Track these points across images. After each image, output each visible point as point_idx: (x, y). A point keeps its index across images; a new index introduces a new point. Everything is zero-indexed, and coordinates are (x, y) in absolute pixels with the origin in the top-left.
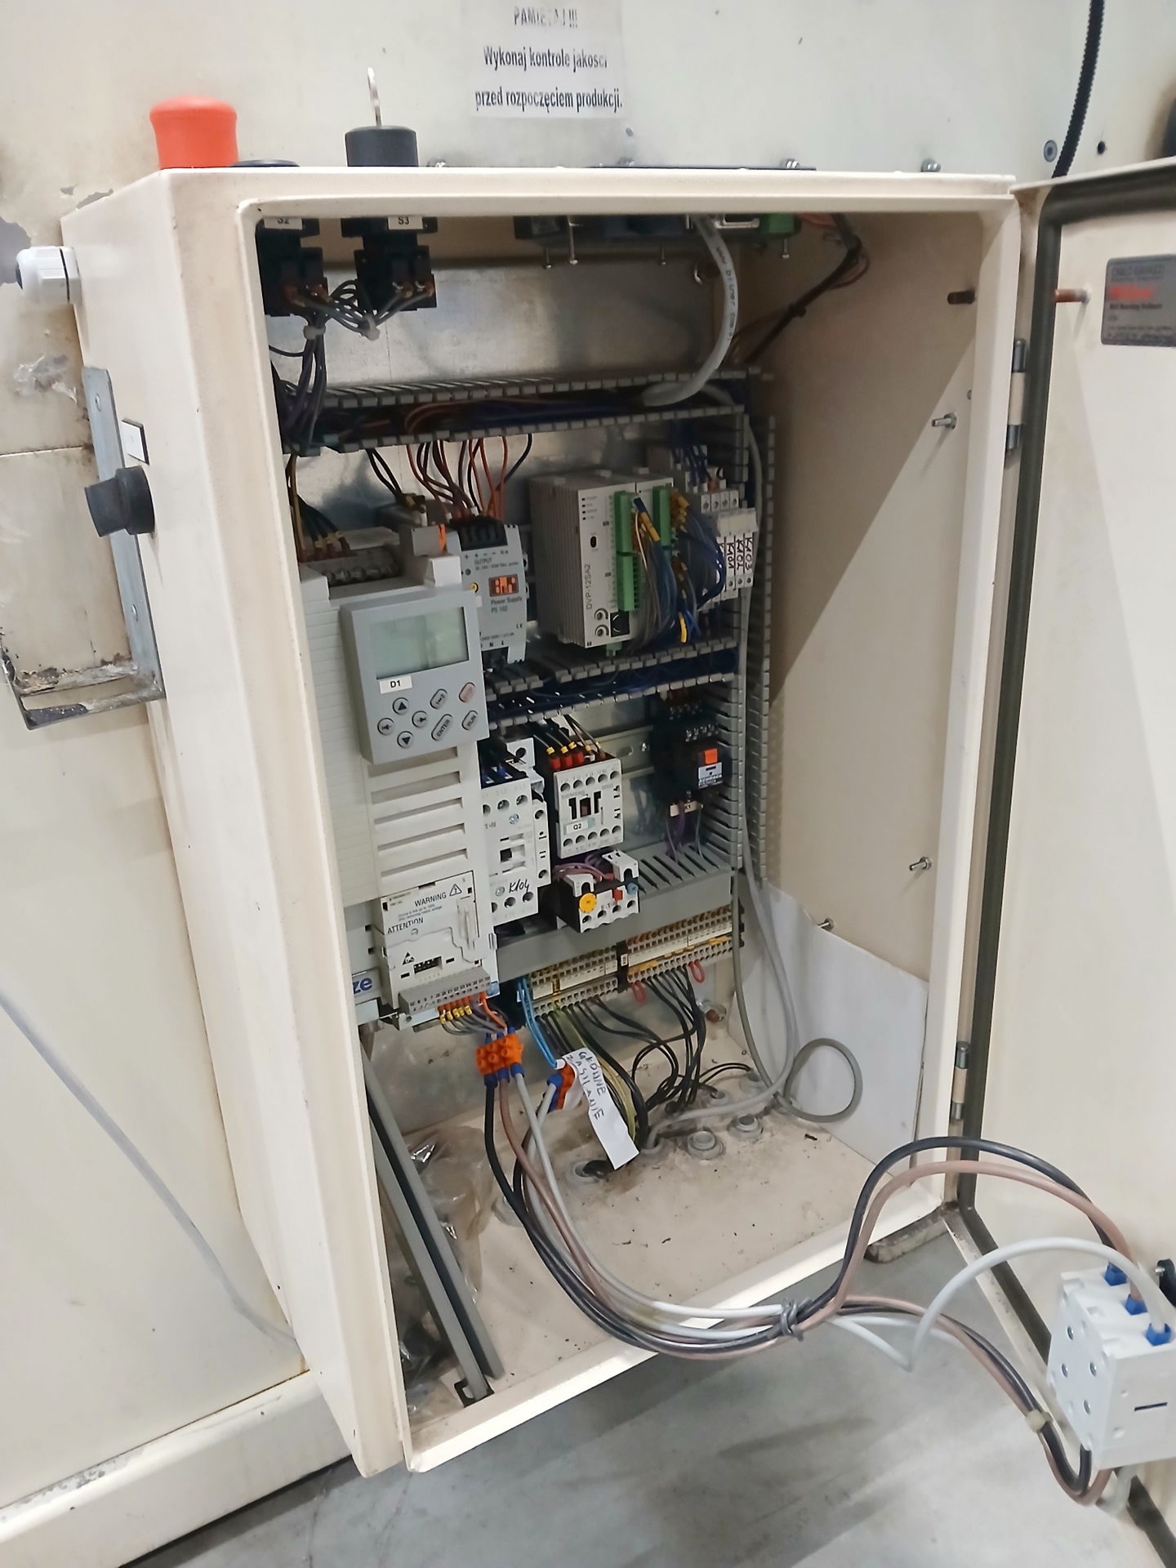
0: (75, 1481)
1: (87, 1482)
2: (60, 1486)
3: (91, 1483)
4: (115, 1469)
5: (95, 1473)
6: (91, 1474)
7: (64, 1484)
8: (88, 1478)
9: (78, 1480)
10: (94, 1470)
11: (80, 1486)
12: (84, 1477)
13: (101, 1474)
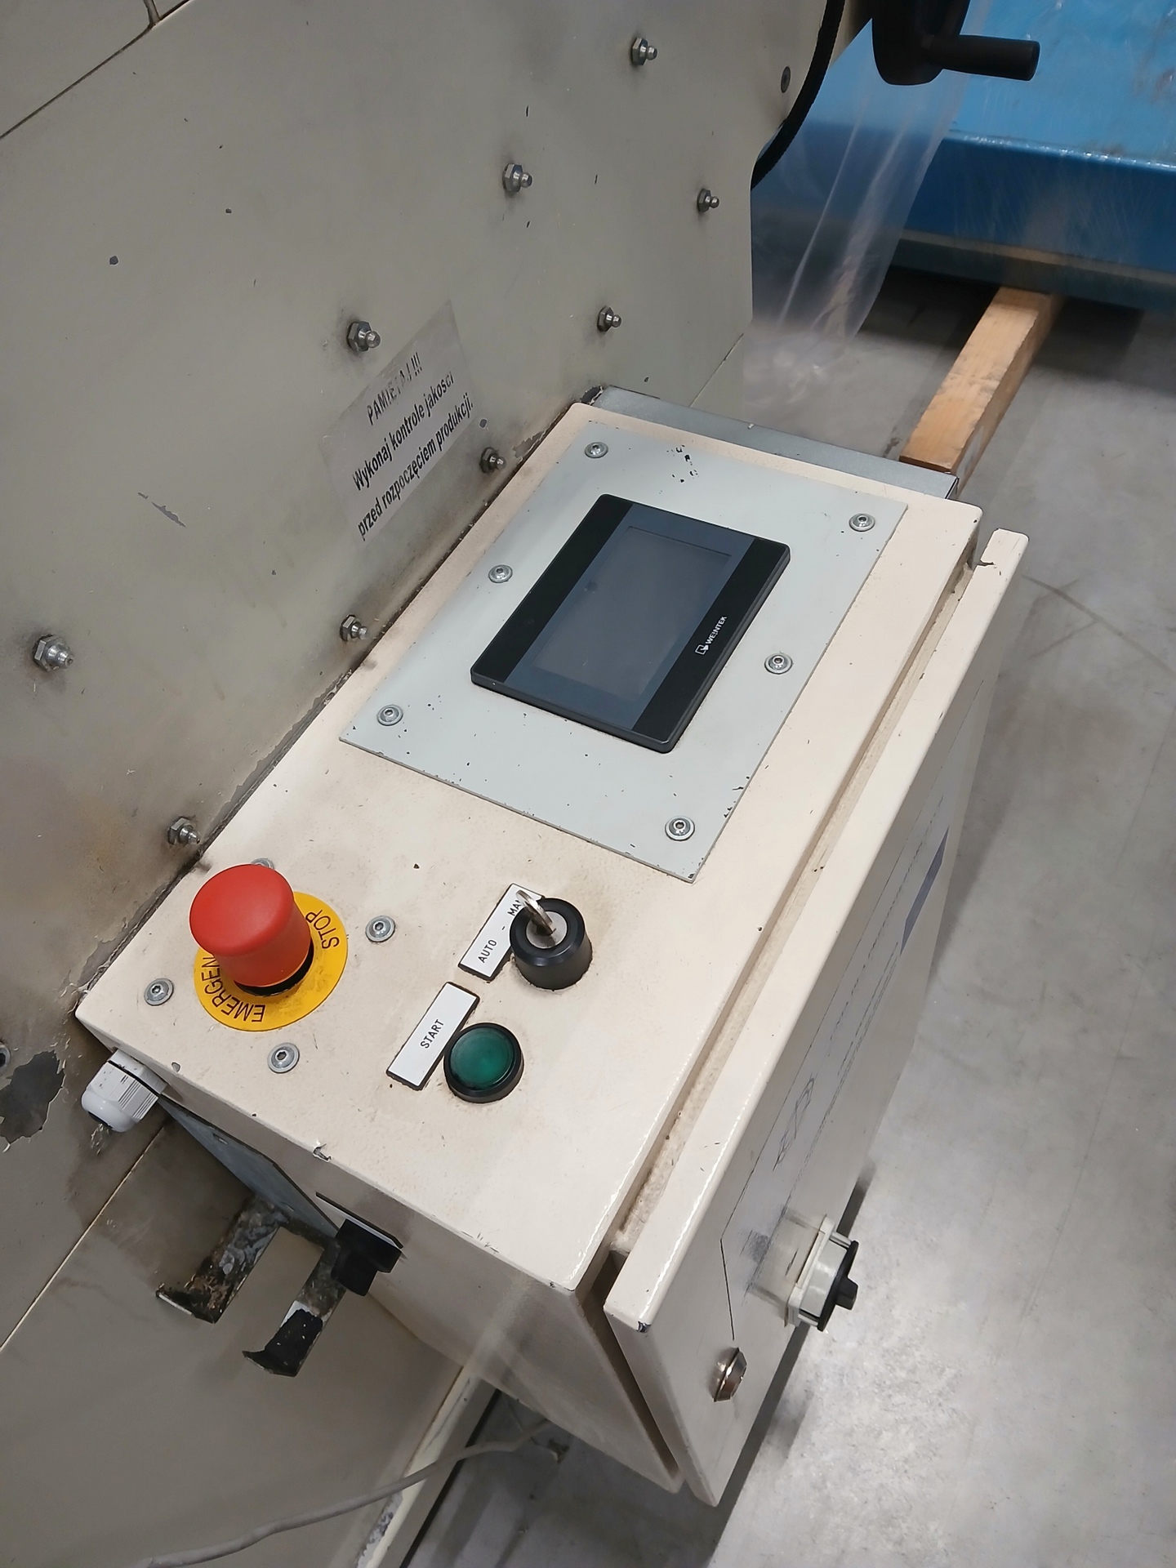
0: (377, 1533)
1: (386, 1527)
2: (369, 1542)
3: (389, 1526)
4: (397, 1507)
5: (385, 1517)
6: (384, 1520)
7: (371, 1539)
8: (383, 1524)
9: (378, 1530)
10: (383, 1517)
11: (383, 1534)
12: (380, 1526)
13: (391, 1516)
